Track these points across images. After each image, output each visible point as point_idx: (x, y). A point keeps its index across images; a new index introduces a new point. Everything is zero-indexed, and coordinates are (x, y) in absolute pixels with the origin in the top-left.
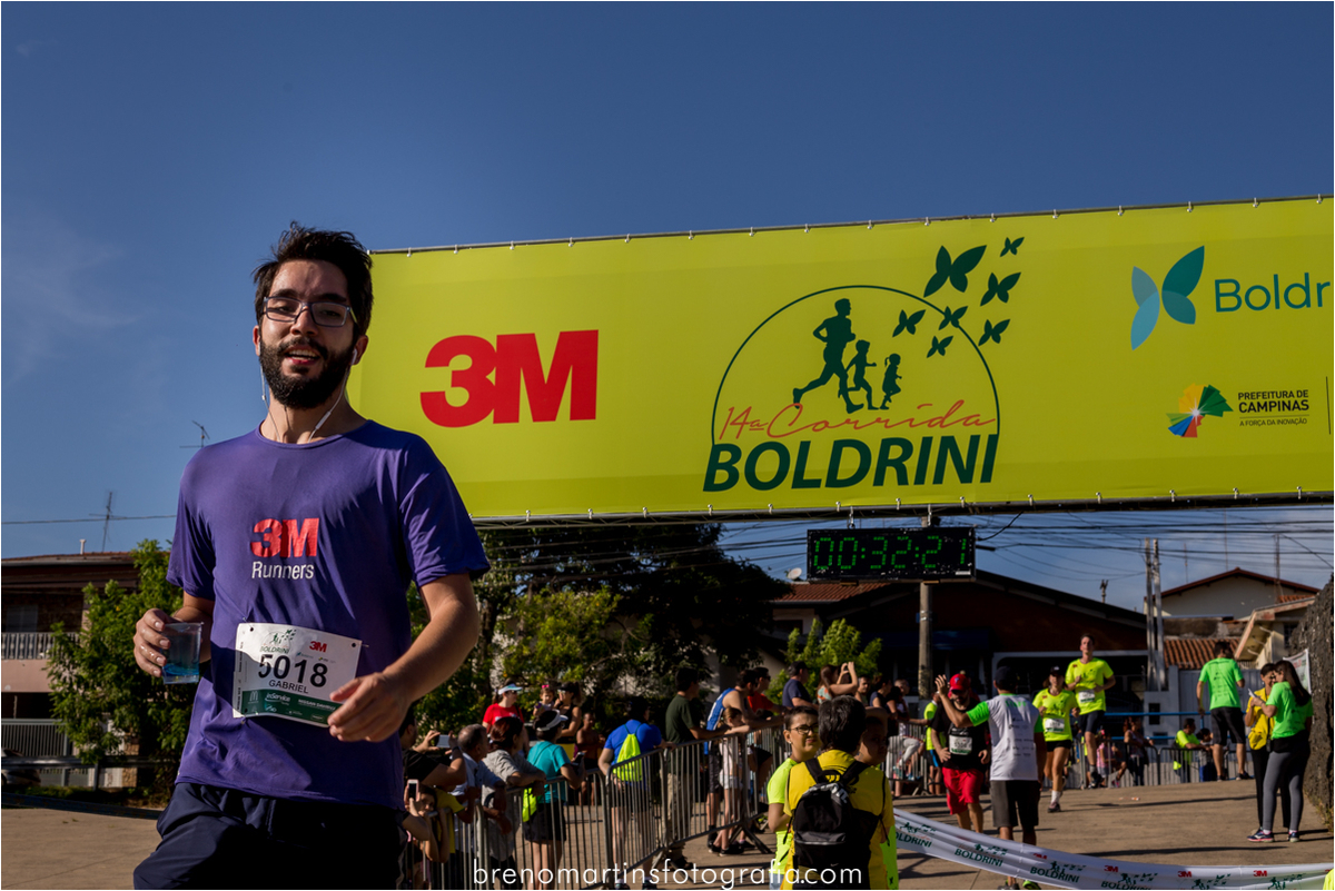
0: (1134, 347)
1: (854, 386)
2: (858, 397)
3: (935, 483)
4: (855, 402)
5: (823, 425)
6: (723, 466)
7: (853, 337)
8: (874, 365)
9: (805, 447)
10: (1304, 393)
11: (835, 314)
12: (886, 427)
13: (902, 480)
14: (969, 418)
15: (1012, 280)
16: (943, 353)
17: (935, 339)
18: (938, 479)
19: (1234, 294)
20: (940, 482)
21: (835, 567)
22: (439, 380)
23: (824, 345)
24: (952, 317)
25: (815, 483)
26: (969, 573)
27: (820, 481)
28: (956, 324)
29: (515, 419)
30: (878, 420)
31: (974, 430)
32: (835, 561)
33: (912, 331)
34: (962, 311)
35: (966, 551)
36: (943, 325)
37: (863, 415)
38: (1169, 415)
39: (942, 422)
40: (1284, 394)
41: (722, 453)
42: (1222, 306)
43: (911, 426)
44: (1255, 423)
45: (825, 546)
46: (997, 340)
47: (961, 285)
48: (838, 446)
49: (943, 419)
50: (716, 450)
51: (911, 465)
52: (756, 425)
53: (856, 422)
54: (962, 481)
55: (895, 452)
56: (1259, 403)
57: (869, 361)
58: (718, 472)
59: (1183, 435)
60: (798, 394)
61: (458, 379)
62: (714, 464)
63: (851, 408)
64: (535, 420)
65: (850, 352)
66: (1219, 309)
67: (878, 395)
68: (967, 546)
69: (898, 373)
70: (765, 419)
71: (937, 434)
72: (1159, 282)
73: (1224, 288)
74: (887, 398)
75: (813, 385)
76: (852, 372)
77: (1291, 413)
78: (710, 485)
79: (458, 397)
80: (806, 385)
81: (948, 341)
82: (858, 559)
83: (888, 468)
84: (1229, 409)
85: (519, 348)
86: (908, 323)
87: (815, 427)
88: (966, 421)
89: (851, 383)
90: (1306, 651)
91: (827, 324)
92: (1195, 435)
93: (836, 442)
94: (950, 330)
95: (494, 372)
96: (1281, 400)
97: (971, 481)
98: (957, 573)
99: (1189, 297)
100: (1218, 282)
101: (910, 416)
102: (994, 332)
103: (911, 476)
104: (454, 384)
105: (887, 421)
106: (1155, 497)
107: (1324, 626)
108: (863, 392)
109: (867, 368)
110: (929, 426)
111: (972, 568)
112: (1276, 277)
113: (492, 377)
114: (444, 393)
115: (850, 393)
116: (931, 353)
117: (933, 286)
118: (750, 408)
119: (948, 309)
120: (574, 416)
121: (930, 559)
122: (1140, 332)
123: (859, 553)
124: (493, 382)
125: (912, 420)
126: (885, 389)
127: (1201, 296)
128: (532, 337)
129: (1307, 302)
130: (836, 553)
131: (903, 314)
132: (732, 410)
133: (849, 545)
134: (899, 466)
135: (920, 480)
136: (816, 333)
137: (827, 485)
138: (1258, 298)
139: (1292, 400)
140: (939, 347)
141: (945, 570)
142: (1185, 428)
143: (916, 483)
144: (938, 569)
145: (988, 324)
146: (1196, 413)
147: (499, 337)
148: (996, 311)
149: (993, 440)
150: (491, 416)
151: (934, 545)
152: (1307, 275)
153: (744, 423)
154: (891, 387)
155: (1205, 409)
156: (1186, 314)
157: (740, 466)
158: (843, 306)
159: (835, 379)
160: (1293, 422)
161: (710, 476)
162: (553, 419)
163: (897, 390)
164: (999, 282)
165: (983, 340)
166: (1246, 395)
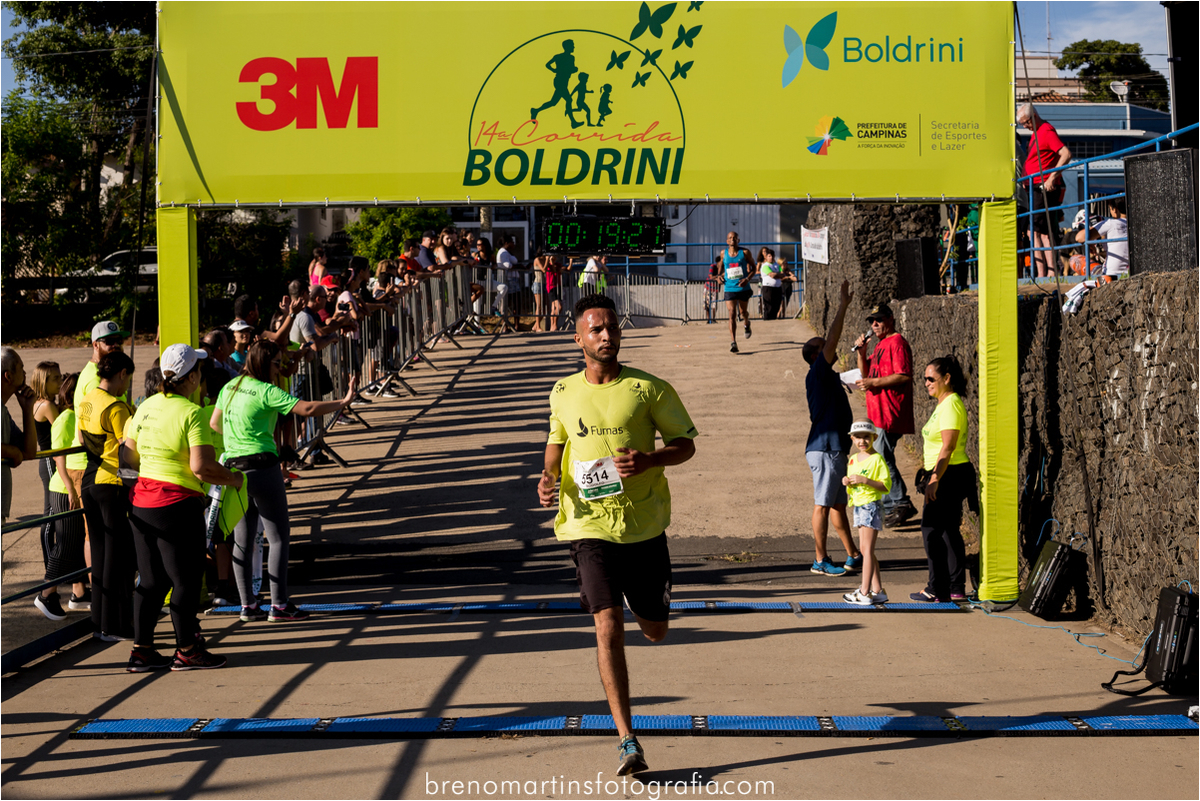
0: (784, 86)
1: (576, 107)
2: (580, 116)
3: (637, 183)
4: (578, 120)
5: (553, 137)
6: (478, 165)
7: (576, 70)
8: (592, 92)
9: (540, 153)
10: (904, 125)
11: (563, 51)
12: (601, 140)
13: (613, 180)
14: (663, 135)
15: (696, 30)
16: (643, 84)
17: (638, 74)
18: (640, 180)
19: (857, 49)
20: (641, 183)
21: (563, 245)
22: (251, 92)
23: (554, 75)
24: (651, 57)
25: (548, 182)
26: (662, 251)
27: (551, 180)
28: (654, 63)
29: (313, 125)
30: (595, 134)
31: (667, 144)
32: (564, 240)
33: (621, 67)
34: (658, 53)
35: (660, 235)
36: (644, 64)
37: (583, 130)
38: (808, 138)
39: (642, 138)
40: (890, 125)
41: (477, 157)
42: (848, 58)
43: (620, 139)
44: (868, 146)
45: (556, 229)
46: (684, 76)
47: (658, 33)
48: (566, 153)
49: (644, 135)
50: (473, 154)
51: (620, 169)
52: (503, 136)
53: (579, 135)
54: (658, 182)
55: (608, 159)
56: (871, 132)
57: (588, 89)
58: (475, 171)
59: (817, 153)
60: (534, 112)
61: (266, 92)
62: (471, 166)
63: (575, 125)
64: (330, 126)
65: (573, 82)
66: (846, 60)
67: (595, 116)
68: (661, 231)
69: (610, 99)
70: (510, 131)
71: (639, 147)
72: (804, 37)
73: (852, 44)
74: (602, 118)
75: (546, 106)
76: (575, 97)
77: (894, 139)
78: (468, 181)
79: (267, 107)
80: (540, 105)
81: (647, 75)
82: (581, 238)
83: (603, 172)
84: (851, 135)
85: (314, 69)
86: (618, 60)
87: (547, 138)
88: (660, 137)
89: (574, 105)
90: (826, 229)
91: (556, 58)
92: (826, 153)
93: (563, 150)
94: (649, 67)
95: (295, 88)
96: (887, 129)
97: (663, 182)
98: (654, 251)
99: (824, 50)
100: (846, 40)
101: (619, 131)
102: (682, 70)
103: (620, 177)
104: (263, 97)
105: (602, 135)
106: (796, 198)
107: (846, 217)
108: (583, 112)
109: (586, 94)
110: (633, 140)
111: (664, 248)
112: (887, 37)
113: (294, 91)
114: (255, 103)
115: (574, 113)
116: (634, 85)
117: (637, 33)
118: (497, 123)
119: (647, 51)
120: (361, 124)
121: (634, 240)
122: (789, 75)
123: (581, 235)
124: (295, 95)
125: (620, 135)
126: (600, 110)
127: (834, 49)
128: (324, 61)
129: (909, 58)
130: (564, 234)
131: (614, 53)
132: (484, 123)
133: (574, 229)
134: (611, 169)
135: (626, 180)
136: (548, 66)
137: (557, 183)
138: (874, 53)
139: (895, 130)
140: (641, 80)
141: (645, 248)
142: (819, 148)
143: (623, 183)
144: (639, 247)
145: (677, 63)
146: (827, 137)
147: (298, 60)
148: (684, 54)
149: (680, 152)
150: (295, 121)
151: (636, 229)
152: (909, 37)
153: (493, 134)
154: (604, 110)
155: (833, 134)
156: (822, 63)
157: (491, 167)
158: (569, 45)
159: (562, 102)
160: (895, 146)
161: (468, 174)
162: (345, 126)
163: (610, 112)
164: (686, 31)
165: (674, 76)
166: (863, 125)
